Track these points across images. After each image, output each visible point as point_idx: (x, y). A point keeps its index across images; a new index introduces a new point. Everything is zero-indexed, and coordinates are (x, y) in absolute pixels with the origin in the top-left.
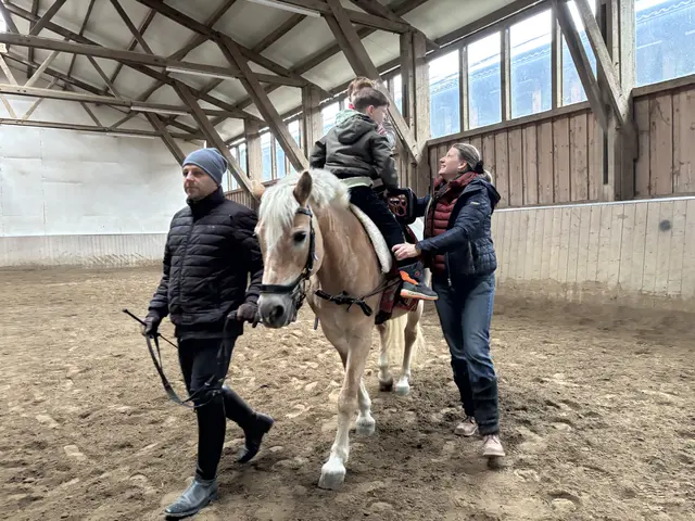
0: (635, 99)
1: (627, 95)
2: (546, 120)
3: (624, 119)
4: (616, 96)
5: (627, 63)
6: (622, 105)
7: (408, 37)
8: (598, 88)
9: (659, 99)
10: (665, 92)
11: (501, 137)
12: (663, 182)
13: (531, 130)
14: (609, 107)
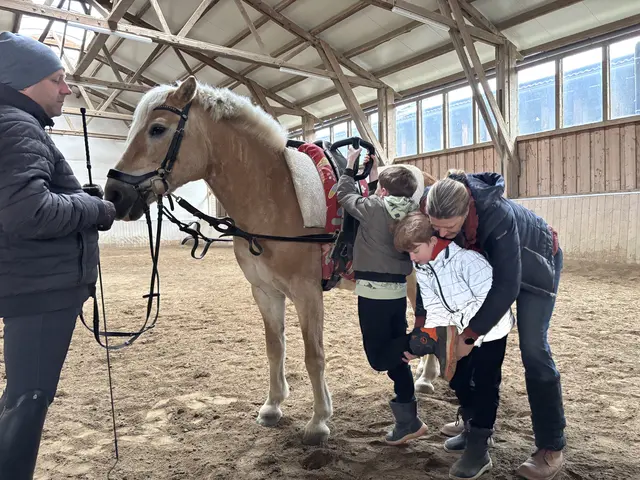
0: (518, 143)
1: (513, 140)
2: (471, 150)
3: (512, 154)
4: (507, 141)
5: (514, 122)
6: (511, 147)
7: (383, 90)
8: (498, 137)
9: (531, 143)
10: (533, 140)
11: (443, 158)
12: (533, 190)
13: (462, 155)
14: (504, 147)
